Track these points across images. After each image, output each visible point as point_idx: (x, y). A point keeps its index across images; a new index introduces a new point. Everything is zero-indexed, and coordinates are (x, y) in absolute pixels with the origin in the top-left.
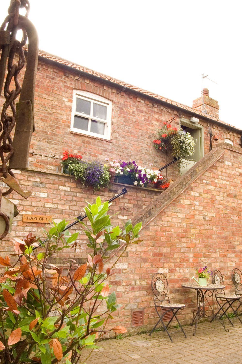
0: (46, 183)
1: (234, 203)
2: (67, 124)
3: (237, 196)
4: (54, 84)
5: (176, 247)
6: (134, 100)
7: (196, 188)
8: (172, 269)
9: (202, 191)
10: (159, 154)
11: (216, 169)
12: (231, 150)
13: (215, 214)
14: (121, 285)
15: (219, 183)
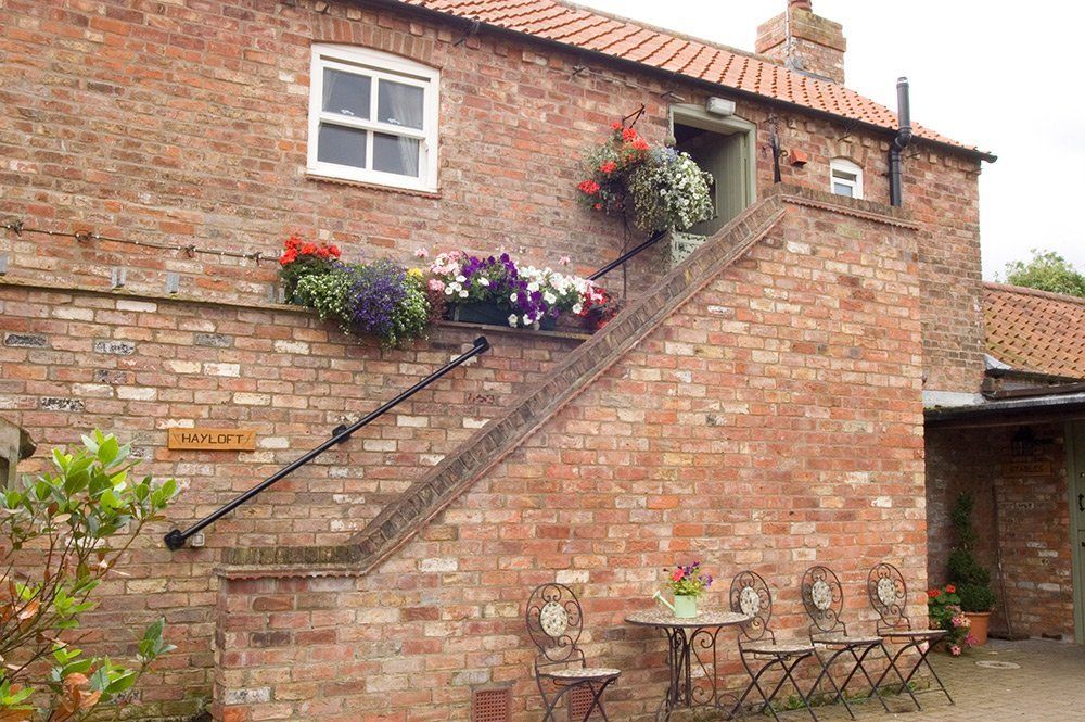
0: (235, 336)
1: (816, 369)
2: (295, 151)
3: (830, 348)
4: (249, 34)
5: (613, 507)
6: (512, 58)
7: (681, 330)
8: (601, 573)
9: (702, 338)
10: (598, 224)
11: (755, 268)
12: (809, 206)
13: (747, 406)
14: (437, 619)
15: (762, 312)
